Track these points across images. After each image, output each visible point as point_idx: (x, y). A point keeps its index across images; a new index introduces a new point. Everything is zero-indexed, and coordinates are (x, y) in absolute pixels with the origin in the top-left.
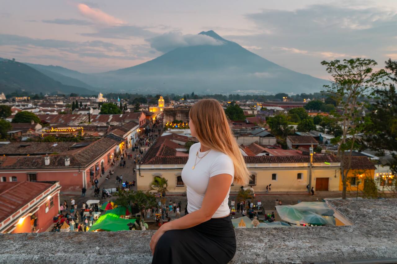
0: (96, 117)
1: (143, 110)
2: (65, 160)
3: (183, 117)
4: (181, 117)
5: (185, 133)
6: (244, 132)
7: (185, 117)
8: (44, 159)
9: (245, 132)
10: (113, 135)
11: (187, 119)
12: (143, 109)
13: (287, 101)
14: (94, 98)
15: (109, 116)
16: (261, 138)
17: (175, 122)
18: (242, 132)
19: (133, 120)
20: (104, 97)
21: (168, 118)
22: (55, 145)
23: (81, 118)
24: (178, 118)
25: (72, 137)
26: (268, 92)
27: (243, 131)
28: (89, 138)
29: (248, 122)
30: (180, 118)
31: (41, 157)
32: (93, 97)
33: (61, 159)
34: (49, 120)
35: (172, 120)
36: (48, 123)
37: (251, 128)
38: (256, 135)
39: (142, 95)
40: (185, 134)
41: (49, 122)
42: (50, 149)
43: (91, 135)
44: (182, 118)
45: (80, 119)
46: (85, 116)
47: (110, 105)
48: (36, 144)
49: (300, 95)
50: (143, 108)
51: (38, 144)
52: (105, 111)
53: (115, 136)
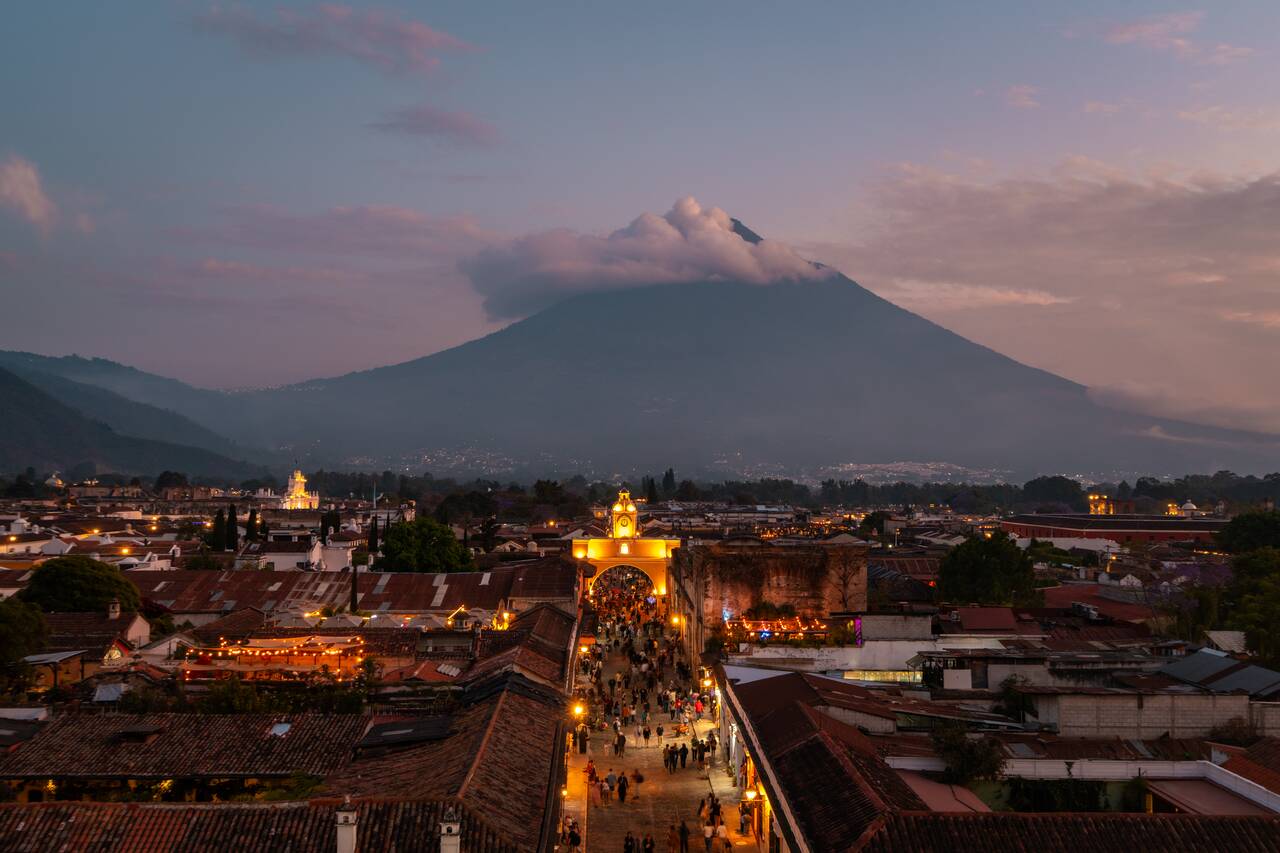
0: (375, 585)
1: (513, 549)
2: (444, 830)
3: (796, 589)
4: (788, 590)
5: (818, 666)
6: (1126, 666)
7: (802, 590)
8: (335, 821)
9: (1133, 666)
10: (521, 675)
11: (813, 596)
12: (513, 544)
13: (1108, 510)
14: (269, 494)
15: (432, 579)
16: (1257, 704)
17: (758, 612)
18: (1119, 666)
19: (548, 599)
20: (309, 488)
21: (728, 592)
22: (281, 730)
23: (310, 589)
24: (774, 596)
25: (329, 688)
26: (973, 473)
27: (1123, 663)
28: (408, 689)
29: (1094, 614)
30: (783, 593)
31: (302, 810)
32: (266, 490)
33: (408, 820)
34: (169, 599)
35: (745, 602)
36: (166, 610)
37: (1152, 649)
38: (1214, 686)
39: (449, 482)
40: (824, 673)
41: (169, 604)
42: (269, 752)
43: (415, 678)
44: (792, 593)
45: (306, 594)
46: (322, 579)
47: (425, 530)
48: (186, 725)
49: (1133, 484)
50: (513, 539)
51: (197, 721)
52: (404, 554)
53: (533, 682)
